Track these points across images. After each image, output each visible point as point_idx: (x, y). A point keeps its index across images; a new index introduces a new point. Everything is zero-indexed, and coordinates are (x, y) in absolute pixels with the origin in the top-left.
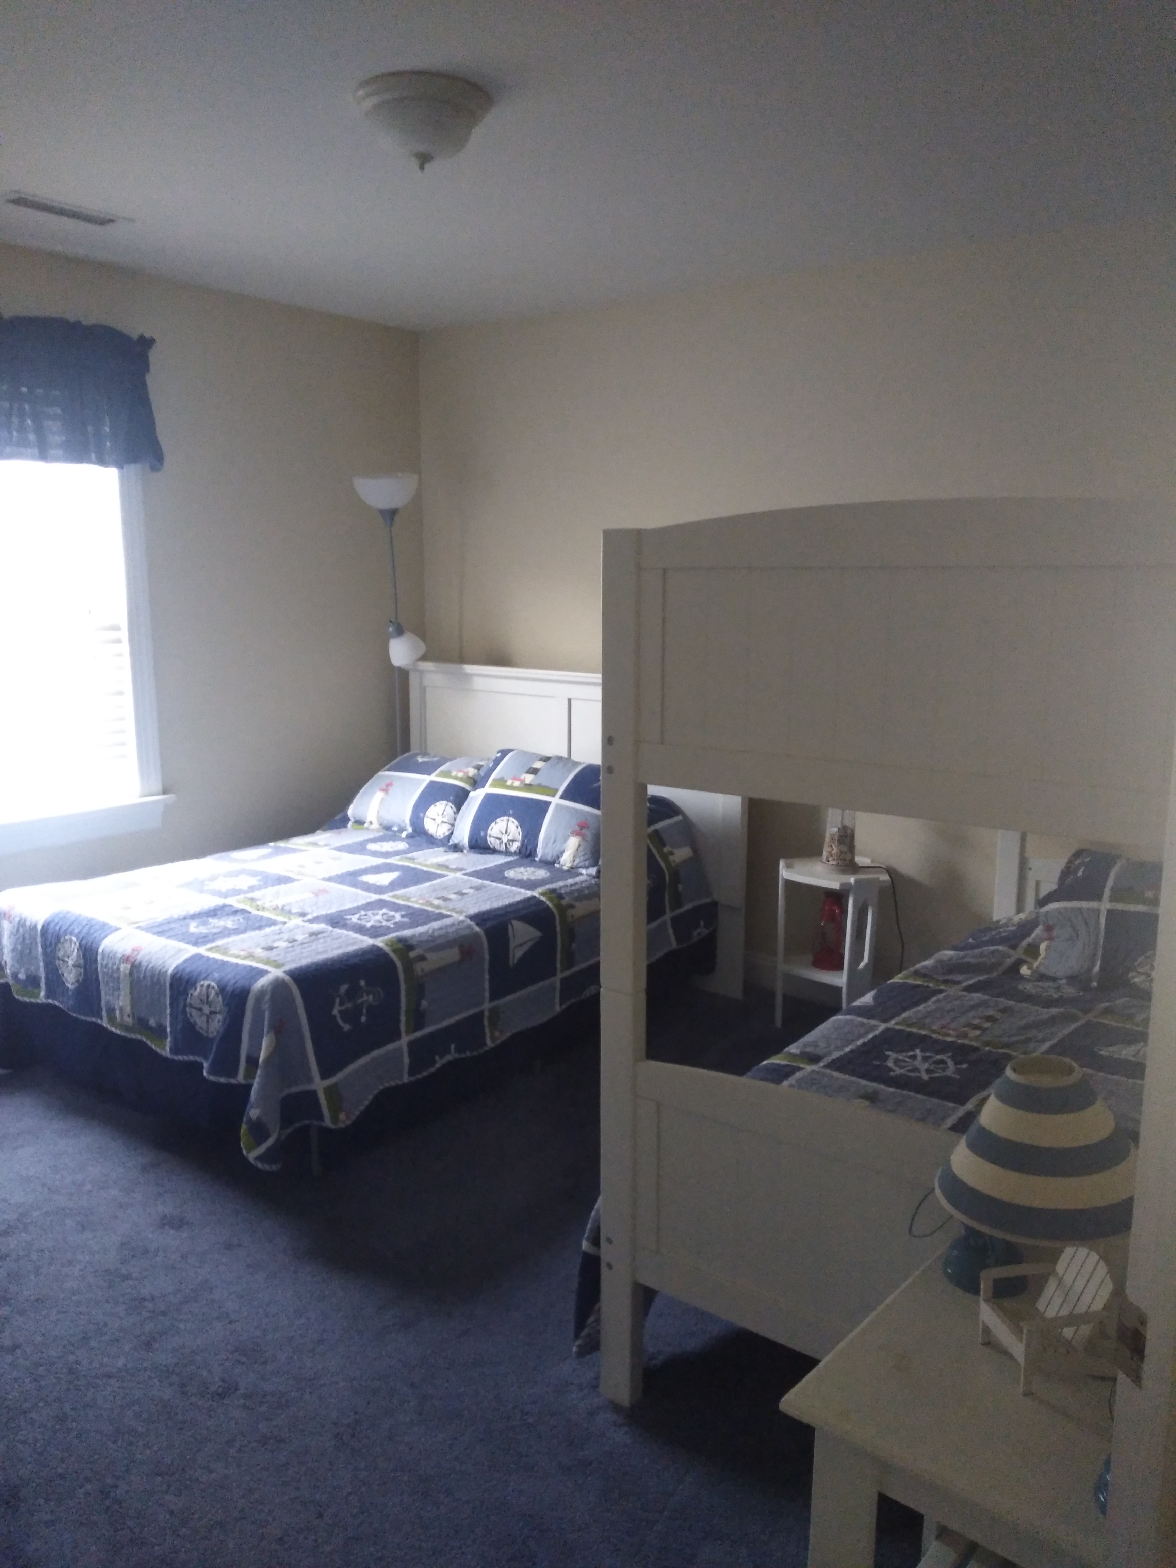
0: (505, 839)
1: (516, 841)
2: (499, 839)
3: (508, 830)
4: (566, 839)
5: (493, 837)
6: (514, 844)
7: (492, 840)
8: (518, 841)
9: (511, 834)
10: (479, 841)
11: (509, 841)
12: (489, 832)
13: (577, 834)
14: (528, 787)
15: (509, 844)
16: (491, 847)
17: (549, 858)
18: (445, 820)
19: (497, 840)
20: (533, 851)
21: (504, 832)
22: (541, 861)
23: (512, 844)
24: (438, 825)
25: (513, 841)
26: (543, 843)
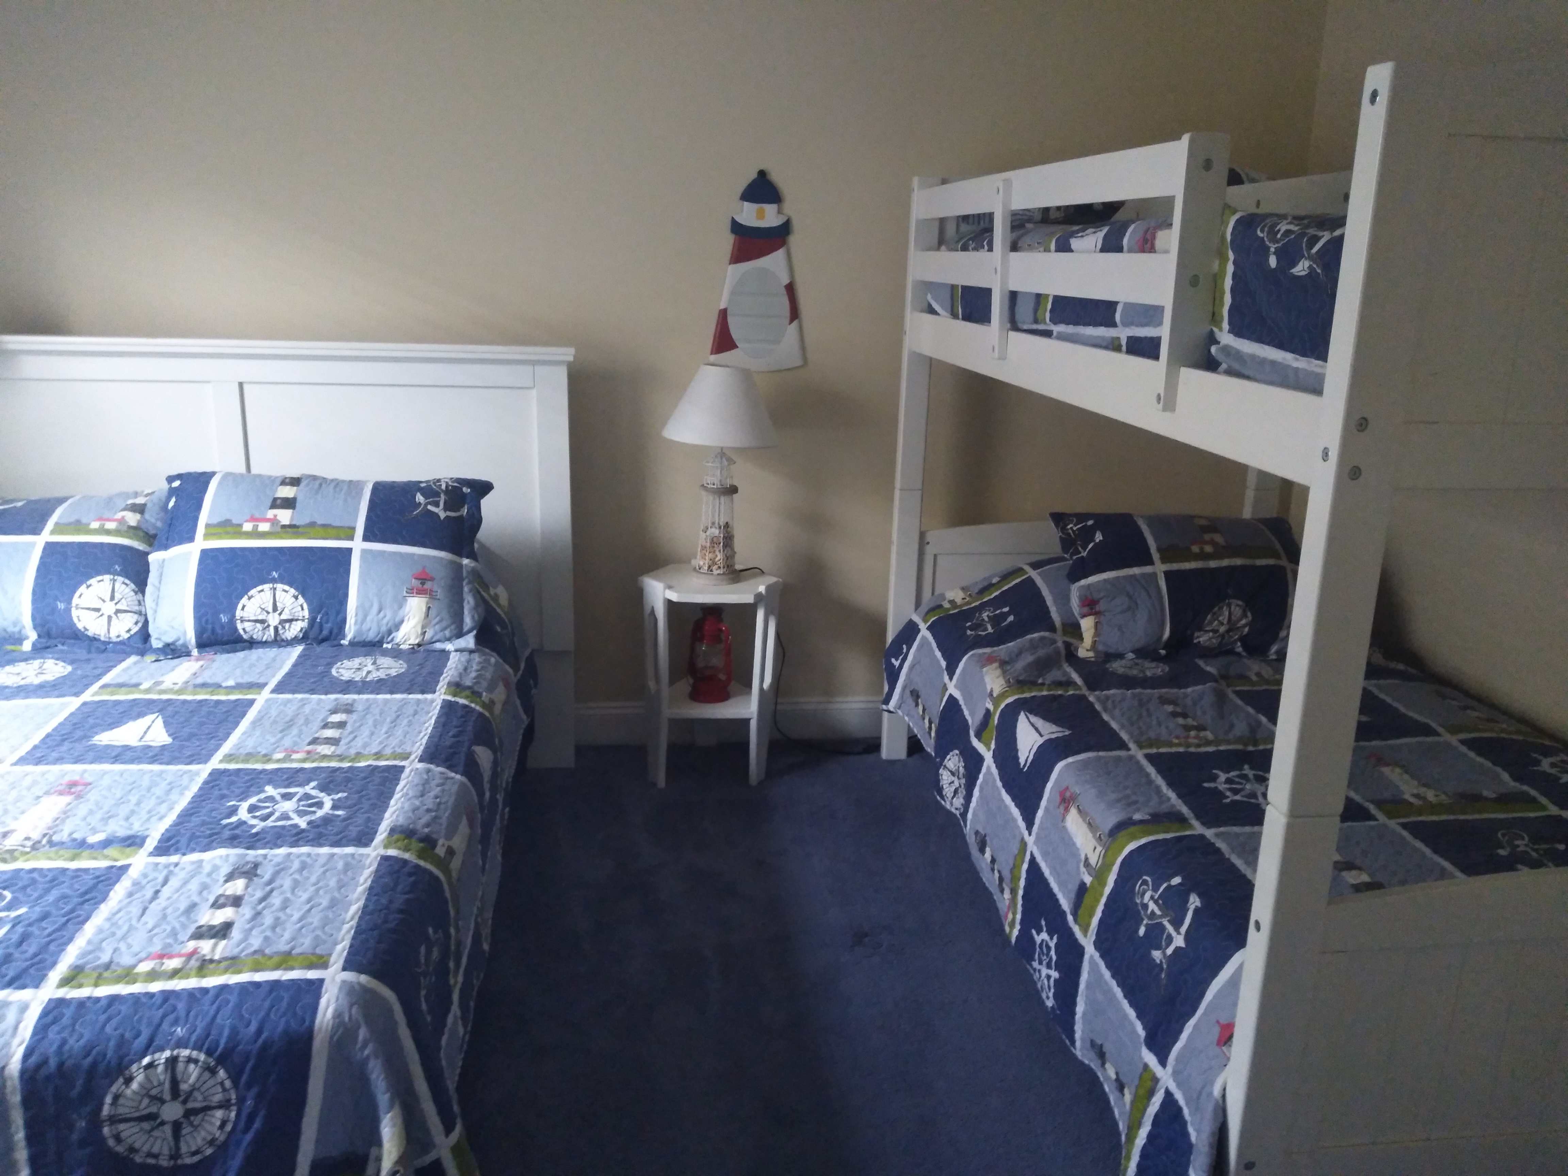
0: (274, 620)
1: (297, 620)
2: (262, 622)
3: (278, 604)
4: (401, 604)
5: (249, 621)
6: (292, 626)
7: (248, 626)
8: (303, 620)
9: (286, 611)
10: (219, 631)
11: (283, 622)
12: (239, 613)
13: (420, 592)
14: (292, 529)
15: (284, 628)
16: (245, 637)
17: (371, 636)
18: (122, 606)
19: (258, 625)
20: (335, 631)
21: (270, 609)
22: (352, 644)
23: (290, 627)
24: (110, 618)
25: (290, 621)
26: (356, 615)
